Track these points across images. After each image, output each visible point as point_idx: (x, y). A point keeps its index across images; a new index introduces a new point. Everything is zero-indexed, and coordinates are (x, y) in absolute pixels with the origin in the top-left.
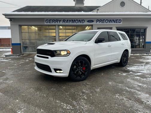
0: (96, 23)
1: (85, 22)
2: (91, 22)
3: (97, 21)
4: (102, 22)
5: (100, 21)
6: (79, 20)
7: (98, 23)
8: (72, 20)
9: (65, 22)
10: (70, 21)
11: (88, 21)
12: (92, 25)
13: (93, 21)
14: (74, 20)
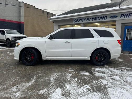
0: (121, 18)
1: (107, 18)
2: (114, 18)
3: (121, 16)
4: (128, 16)
5: (125, 16)
6: (102, 17)
7: (123, 18)
8: (95, 18)
9: (89, 20)
10: (93, 19)
11: (111, 17)
12: (115, 21)
13: (116, 17)
14: (97, 17)
